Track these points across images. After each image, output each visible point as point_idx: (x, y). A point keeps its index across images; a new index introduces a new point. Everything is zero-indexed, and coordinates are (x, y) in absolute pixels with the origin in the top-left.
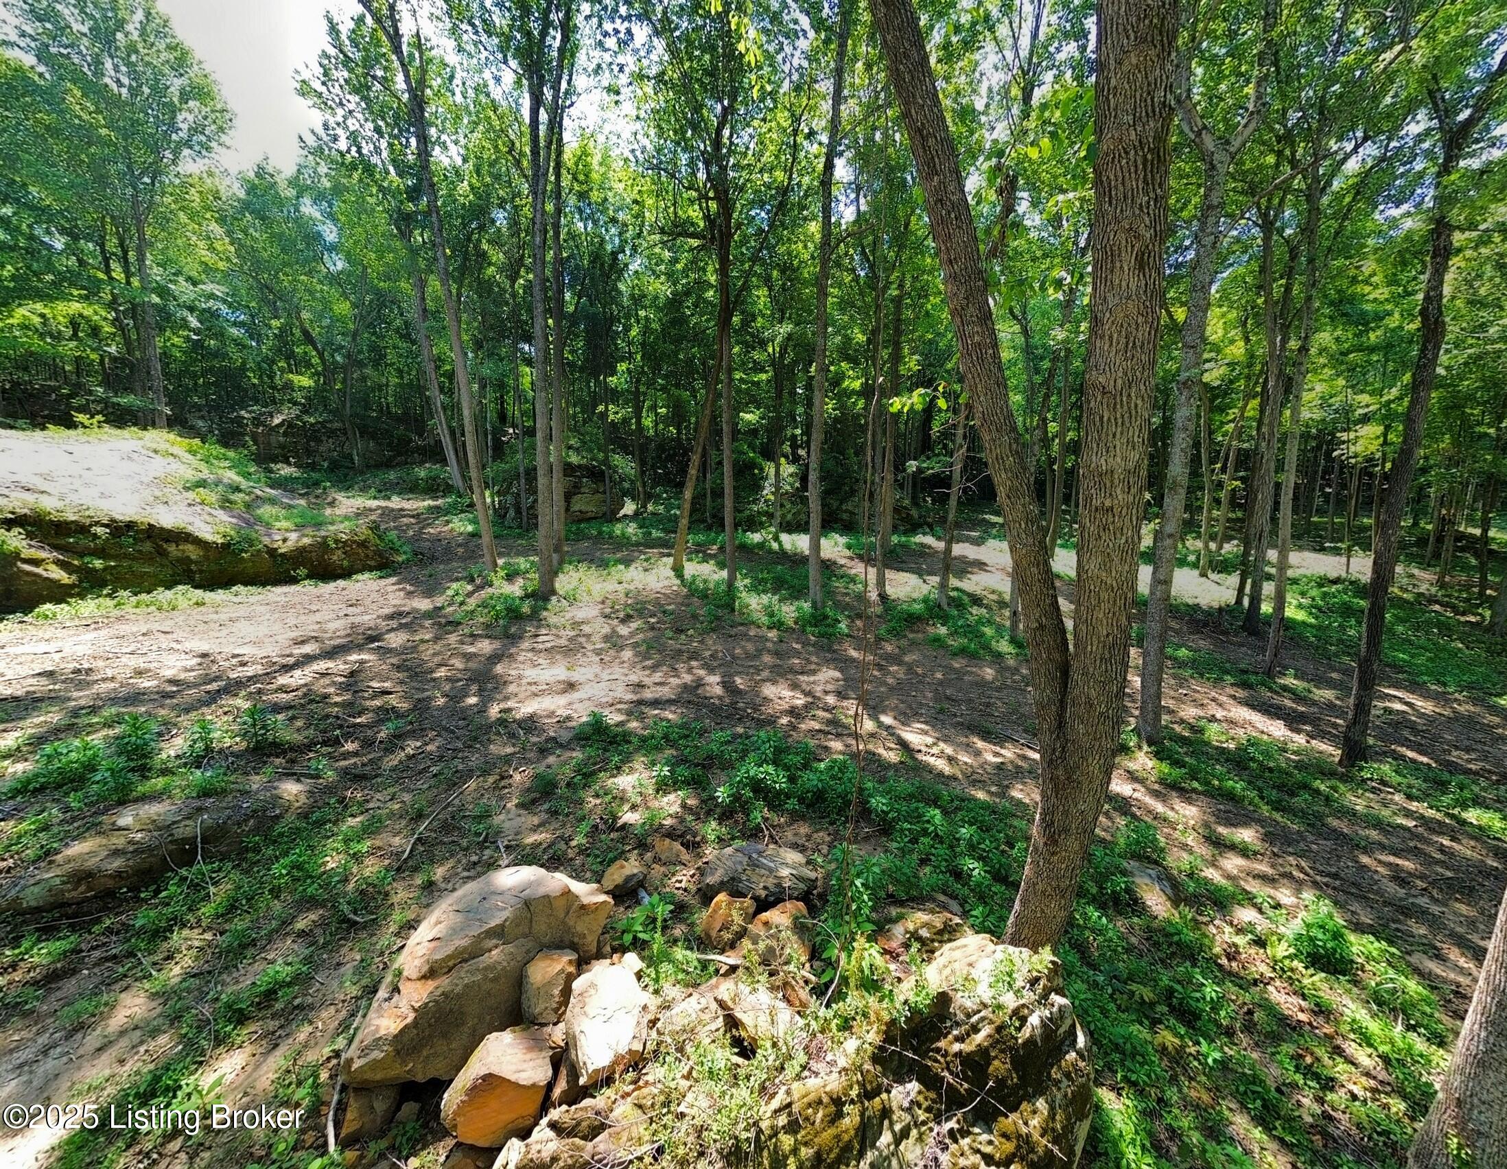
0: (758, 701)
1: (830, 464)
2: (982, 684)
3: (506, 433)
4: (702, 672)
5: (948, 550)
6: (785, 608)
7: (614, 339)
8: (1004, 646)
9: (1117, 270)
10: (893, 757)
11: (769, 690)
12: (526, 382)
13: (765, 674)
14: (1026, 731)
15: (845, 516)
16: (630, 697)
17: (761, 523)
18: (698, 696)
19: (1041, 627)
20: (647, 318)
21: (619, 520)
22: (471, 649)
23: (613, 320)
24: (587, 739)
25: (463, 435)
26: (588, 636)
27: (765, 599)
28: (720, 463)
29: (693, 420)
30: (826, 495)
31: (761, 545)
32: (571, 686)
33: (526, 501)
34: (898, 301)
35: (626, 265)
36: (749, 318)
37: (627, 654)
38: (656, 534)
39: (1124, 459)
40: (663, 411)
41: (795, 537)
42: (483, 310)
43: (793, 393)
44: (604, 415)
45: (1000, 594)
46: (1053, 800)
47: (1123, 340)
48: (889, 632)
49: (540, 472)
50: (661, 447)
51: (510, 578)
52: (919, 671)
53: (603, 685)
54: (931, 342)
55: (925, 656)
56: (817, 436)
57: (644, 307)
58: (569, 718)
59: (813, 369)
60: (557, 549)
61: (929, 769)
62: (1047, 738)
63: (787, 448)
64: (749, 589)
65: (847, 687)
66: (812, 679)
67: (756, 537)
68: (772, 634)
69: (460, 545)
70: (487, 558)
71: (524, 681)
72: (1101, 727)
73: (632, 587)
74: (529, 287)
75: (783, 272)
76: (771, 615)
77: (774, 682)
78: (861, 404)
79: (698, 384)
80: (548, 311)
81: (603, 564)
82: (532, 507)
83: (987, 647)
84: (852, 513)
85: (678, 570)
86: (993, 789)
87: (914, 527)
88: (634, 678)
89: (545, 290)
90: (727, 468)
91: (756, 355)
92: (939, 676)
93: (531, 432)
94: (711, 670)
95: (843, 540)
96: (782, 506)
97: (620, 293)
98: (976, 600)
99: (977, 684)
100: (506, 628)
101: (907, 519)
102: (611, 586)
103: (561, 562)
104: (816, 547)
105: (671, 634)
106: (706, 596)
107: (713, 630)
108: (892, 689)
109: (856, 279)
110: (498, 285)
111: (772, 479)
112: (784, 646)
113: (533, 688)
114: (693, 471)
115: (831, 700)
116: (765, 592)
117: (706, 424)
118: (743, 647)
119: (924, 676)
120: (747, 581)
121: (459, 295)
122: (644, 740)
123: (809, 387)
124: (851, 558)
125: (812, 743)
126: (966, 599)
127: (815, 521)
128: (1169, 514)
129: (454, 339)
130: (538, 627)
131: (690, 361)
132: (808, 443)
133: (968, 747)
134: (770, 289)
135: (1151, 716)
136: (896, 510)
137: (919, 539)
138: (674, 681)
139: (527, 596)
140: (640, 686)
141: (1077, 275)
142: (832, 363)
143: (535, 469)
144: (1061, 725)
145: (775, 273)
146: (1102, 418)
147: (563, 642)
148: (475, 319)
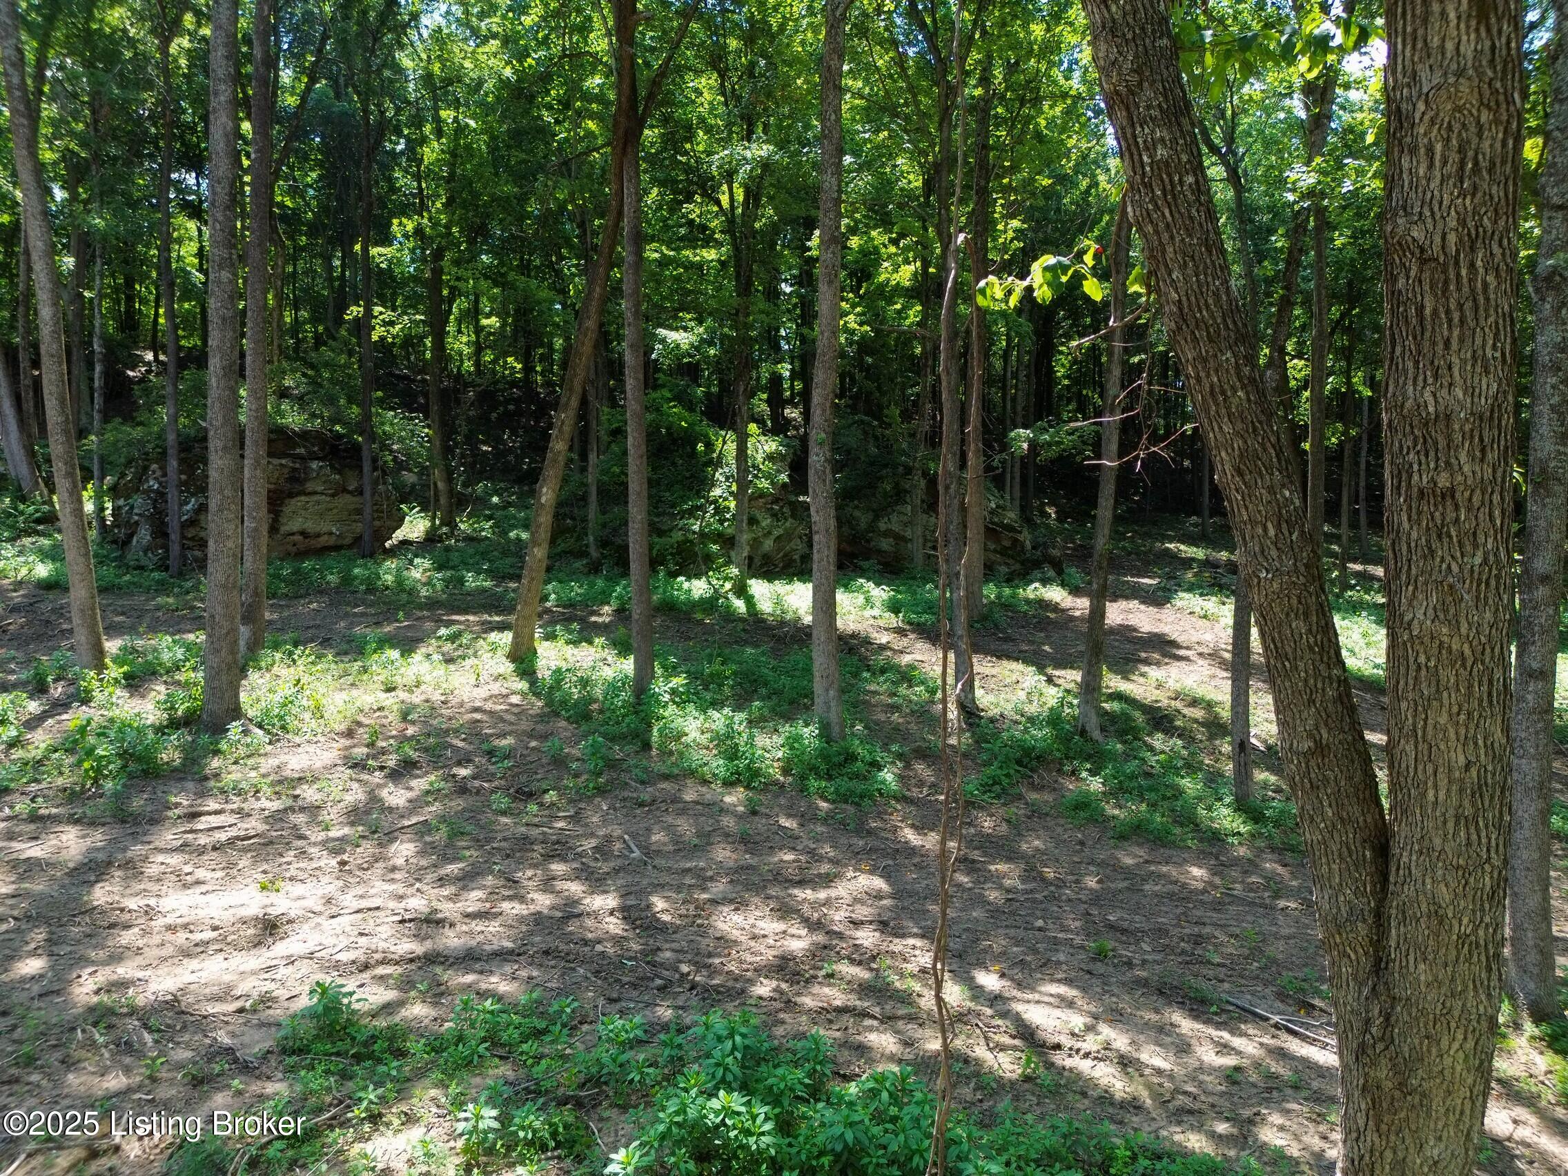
0: (706, 943)
1: (853, 439)
2: (1183, 896)
3: (135, 362)
4: (575, 888)
5: (1097, 613)
6: (762, 740)
7: (386, 169)
8: (1226, 818)
9: (1435, 21)
10: (1007, 1065)
11: (729, 922)
12: (187, 252)
13: (719, 887)
14: (1282, 996)
15: (886, 544)
16: (407, 946)
17: (709, 559)
18: (568, 938)
19: (1320, 749)
20: (460, 130)
21: (392, 553)
22: (34, 851)
23: (385, 128)
24: (299, 1051)
25: (36, 364)
26: (313, 810)
27: (719, 719)
28: (618, 433)
29: (558, 343)
30: (845, 498)
31: (710, 604)
32: (270, 928)
33: (181, 509)
34: (981, 109)
35: (415, 17)
36: (678, 134)
37: (404, 850)
38: (472, 581)
39: (1471, 391)
40: (492, 322)
41: (779, 587)
42: (95, 95)
43: (773, 294)
44: (362, 326)
45: (1209, 705)
46: (1372, 1136)
47: (1454, 157)
48: (986, 788)
49: (215, 444)
50: (487, 397)
51: (135, 682)
52: (1049, 873)
53: (345, 921)
54: (1048, 193)
55: (1059, 842)
56: (824, 379)
57: (456, 104)
58: (267, 1000)
59: (814, 242)
60: (250, 615)
61: (1079, 1086)
62: (1350, 997)
63: (761, 405)
64: (680, 699)
65: (899, 911)
66: (822, 895)
67: (698, 588)
68: (734, 798)
69: (15, 609)
70: (81, 637)
71: (160, 922)
72: (1463, 967)
73: (417, 698)
74: (199, 58)
75: (749, 39)
76: (732, 754)
77: (740, 905)
78: (914, 314)
79: (569, 266)
80: (242, 105)
81: (352, 649)
82: (193, 522)
83: (1188, 820)
84: (899, 538)
85: (523, 659)
86: (1222, 1128)
87: (1026, 570)
88: (417, 904)
89: (237, 60)
90: (634, 441)
91: (693, 210)
92: (1091, 882)
93: (198, 359)
94: (597, 883)
95: (880, 594)
96: (752, 521)
97: (399, 70)
98: (1160, 720)
99: (1171, 896)
100: (120, 798)
101: (1013, 551)
102: (369, 696)
103: (255, 646)
104: (825, 606)
105: (504, 802)
106: (587, 716)
107: (601, 791)
108: (995, 912)
109: (901, 60)
110: (132, 42)
111: (731, 465)
112: (760, 824)
113: (181, 936)
114: (559, 445)
115: (867, 938)
116: (717, 704)
117: (587, 348)
118: (670, 829)
119: (1060, 883)
120: (678, 681)
121: (42, 64)
122: (437, 1046)
123: (806, 279)
124: (900, 632)
125: (828, 1034)
126: (1139, 717)
127: (824, 552)
128: (1539, 535)
129: (21, 155)
130: (203, 794)
131: (549, 219)
132: (806, 395)
133: (1162, 1033)
134: (722, 76)
135: (1532, 957)
136: (992, 532)
137: (1035, 590)
138: (512, 909)
139: (174, 724)
140: (431, 922)
141: (1355, 31)
142: (853, 231)
143: (203, 439)
144: (1379, 965)
145: (733, 43)
146: (1420, 309)
147: (254, 825)
148: (76, 116)
